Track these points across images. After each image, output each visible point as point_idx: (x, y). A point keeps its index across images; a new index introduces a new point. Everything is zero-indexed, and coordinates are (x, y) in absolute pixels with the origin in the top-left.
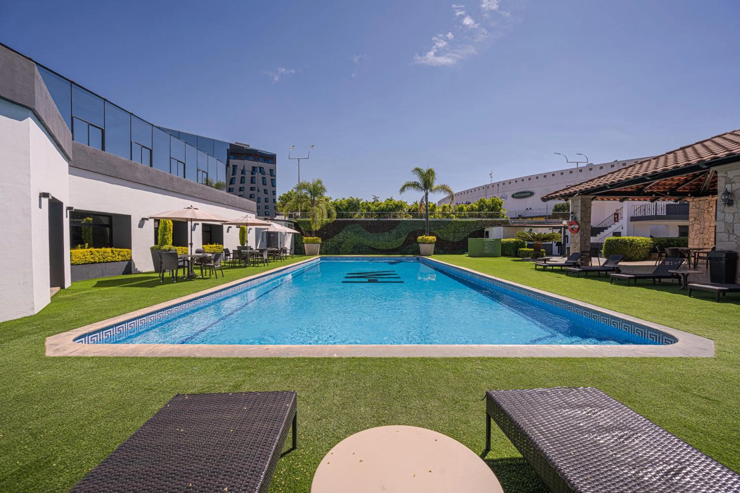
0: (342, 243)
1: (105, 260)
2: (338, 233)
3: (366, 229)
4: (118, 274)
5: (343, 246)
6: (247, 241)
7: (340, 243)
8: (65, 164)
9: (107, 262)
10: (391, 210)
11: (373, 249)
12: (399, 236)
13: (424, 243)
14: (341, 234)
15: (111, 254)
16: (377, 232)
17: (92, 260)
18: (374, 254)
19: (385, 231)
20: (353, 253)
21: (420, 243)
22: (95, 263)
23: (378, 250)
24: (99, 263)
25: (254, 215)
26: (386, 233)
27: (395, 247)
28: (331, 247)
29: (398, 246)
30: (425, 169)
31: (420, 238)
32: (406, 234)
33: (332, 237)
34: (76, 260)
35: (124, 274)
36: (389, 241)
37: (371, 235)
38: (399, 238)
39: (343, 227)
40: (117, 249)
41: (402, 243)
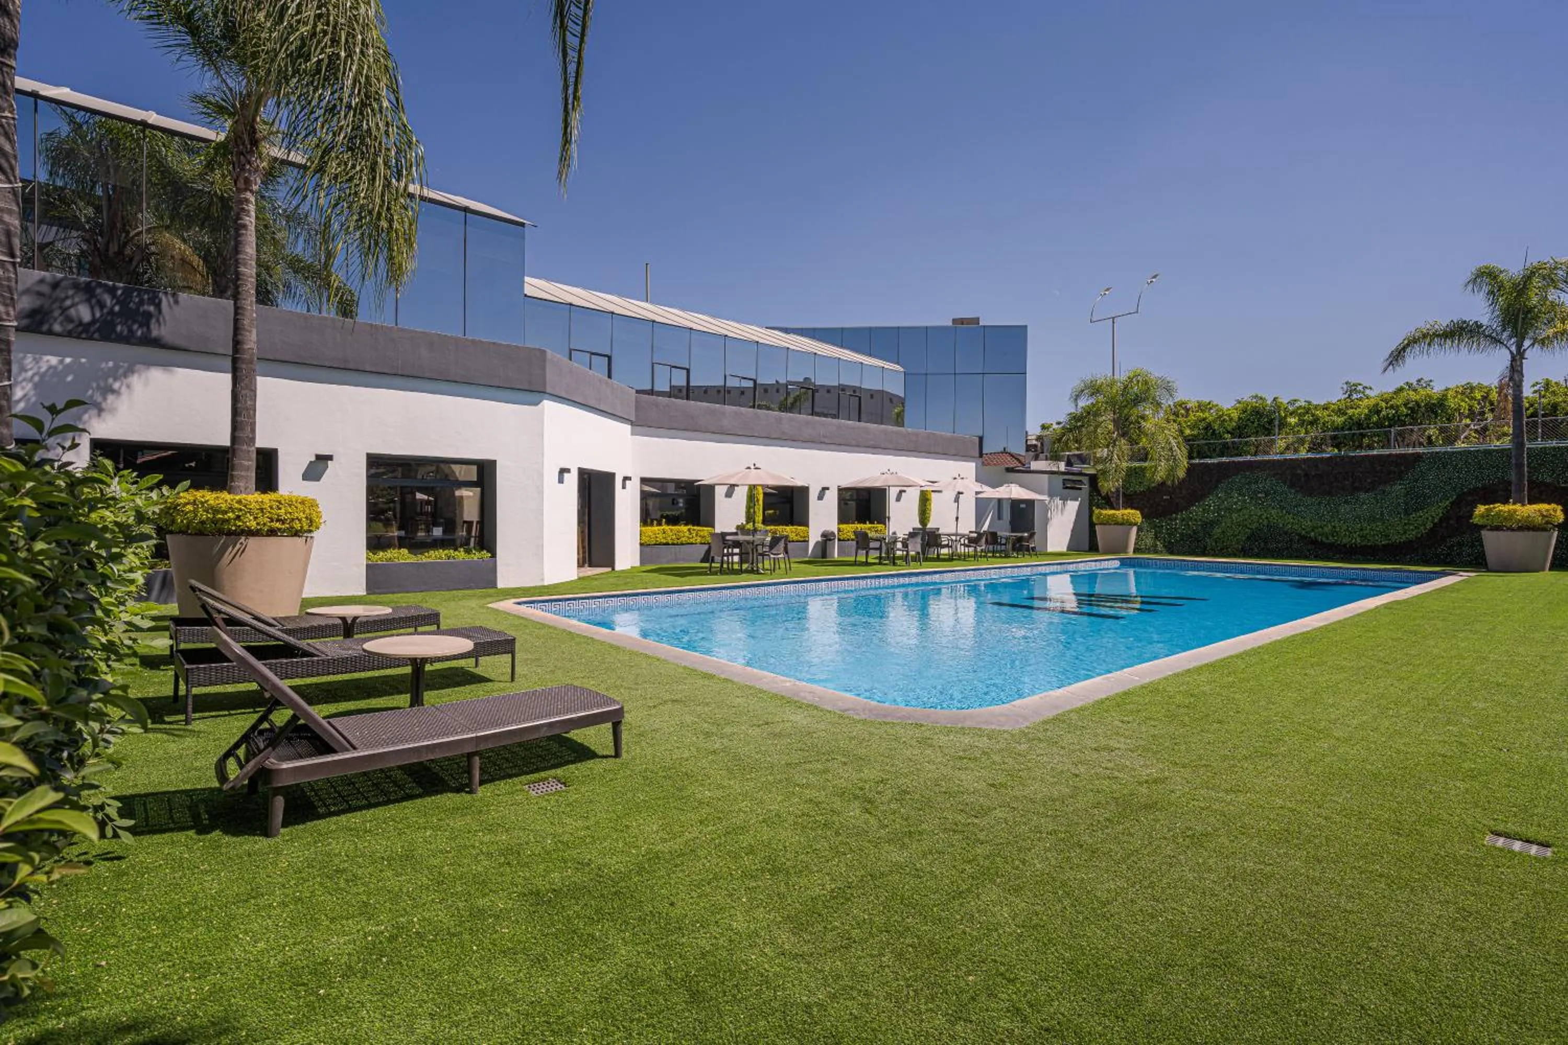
0: (1213, 523)
1: (679, 541)
2: (1203, 497)
3: (1292, 485)
4: (694, 561)
5: (1217, 531)
6: (889, 518)
7: (1208, 525)
8: (627, 428)
9: (682, 544)
10: (1396, 420)
11: (1314, 542)
12: (1416, 502)
13: (1498, 528)
14: (1211, 502)
15: (687, 534)
16: (1329, 493)
17: (664, 541)
18: (1317, 558)
19: (1358, 489)
20: (1245, 553)
21: (1483, 527)
22: (667, 544)
23: (1331, 546)
24: (673, 544)
25: (974, 464)
26: (1363, 496)
27: (1395, 538)
28: (1182, 534)
29: (1411, 535)
30: (1513, 269)
31: (1481, 509)
32: (1445, 498)
33: (1186, 508)
34: (645, 539)
35: (702, 561)
36: (1372, 519)
37: (1309, 500)
38: (1417, 510)
39: (1219, 481)
40: (695, 528)
41: (1429, 525)
